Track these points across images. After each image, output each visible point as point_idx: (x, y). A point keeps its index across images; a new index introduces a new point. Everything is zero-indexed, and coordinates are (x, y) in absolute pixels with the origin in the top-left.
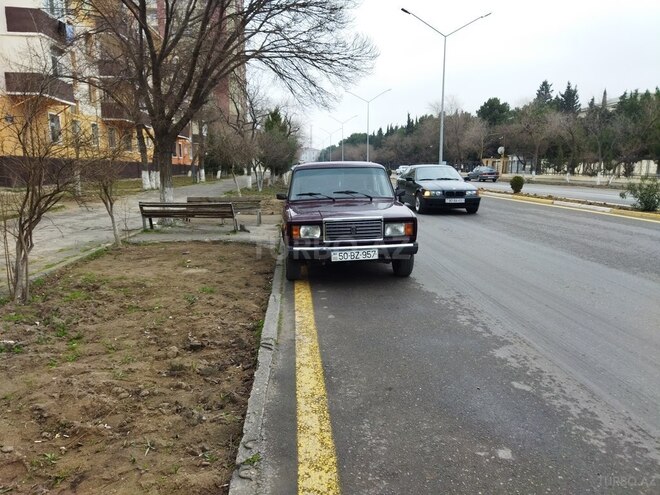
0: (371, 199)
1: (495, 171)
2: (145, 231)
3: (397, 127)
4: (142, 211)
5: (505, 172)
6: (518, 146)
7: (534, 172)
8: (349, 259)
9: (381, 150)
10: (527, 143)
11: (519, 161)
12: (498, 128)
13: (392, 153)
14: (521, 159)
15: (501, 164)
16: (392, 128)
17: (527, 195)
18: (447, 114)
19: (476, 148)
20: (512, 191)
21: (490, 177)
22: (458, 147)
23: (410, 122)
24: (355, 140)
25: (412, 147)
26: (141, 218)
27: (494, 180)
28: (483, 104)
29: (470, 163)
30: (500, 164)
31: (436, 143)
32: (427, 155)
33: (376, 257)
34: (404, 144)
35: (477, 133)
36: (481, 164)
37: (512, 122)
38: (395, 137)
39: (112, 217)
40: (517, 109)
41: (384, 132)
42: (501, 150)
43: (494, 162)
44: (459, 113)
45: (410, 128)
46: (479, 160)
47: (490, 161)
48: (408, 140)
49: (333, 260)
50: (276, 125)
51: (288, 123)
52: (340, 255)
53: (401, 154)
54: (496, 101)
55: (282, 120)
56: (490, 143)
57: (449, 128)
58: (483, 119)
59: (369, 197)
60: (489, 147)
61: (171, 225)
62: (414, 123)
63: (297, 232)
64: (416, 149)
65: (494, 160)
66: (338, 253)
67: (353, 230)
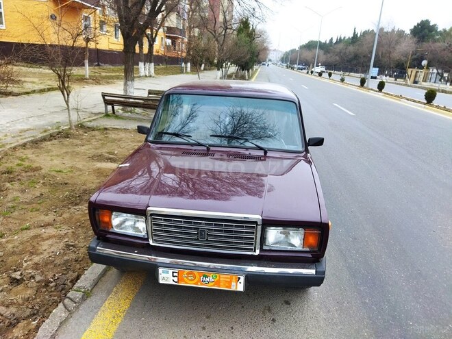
3: (344, 38)
4: (105, 100)
5: (425, 81)
6: (438, 61)
7: (448, 84)
9: (329, 55)
10: (447, 59)
11: (438, 73)
12: (425, 45)
13: (337, 58)
14: (440, 71)
16: (340, 38)
17: (438, 107)
18: (386, 30)
19: (403, 59)
20: (426, 102)
22: (390, 58)
23: (355, 35)
24: (310, 46)
25: (353, 54)
28: (416, 24)
30: (422, 74)
32: (364, 61)
34: (347, 51)
35: (407, 47)
37: (438, 40)
38: (341, 46)
39: (68, 105)
40: (445, 31)
41: (334, 41)
42: (424, 63)
43: (417, 72)
44: (396, 30)
45: (355, 39)
46: (405, 69)
47: (414, 71)
48: (351, 48)
49: (161, 281)
50: (245, 32)
51: (253, 30)
52: (175, 274)
53: (344, 60)
54: (427, 22)
55: (251, 28)
56: (415, 57)
57: (384, 42)
58: (415, 36)
59: (261, 149)
60: (414, 60)
61: (131, 112)
62: (359, 35)
63: (106, 219)
64: (356, 57)
65: (418, 70)
66: (171, 271)
67: (201, 234)
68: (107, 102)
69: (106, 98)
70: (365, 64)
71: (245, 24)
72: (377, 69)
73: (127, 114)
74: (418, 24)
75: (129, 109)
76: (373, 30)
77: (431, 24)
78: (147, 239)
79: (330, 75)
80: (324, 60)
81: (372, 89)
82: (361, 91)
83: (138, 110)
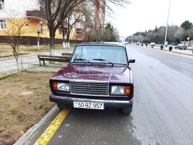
0: (113, 65)
1: (185, 46)
2: (40, 65)
3: (152, 30)
4: (39, 58)
5: (189, 46)
8: (85, 107)
9: (145, 37)
12: (188, 30)
13: (149, 38)
15: (188, 44)
16: (150, 30)
18: (170, 26)
19: (179, 37)
21: (183, 48)
22: (173, 37)
23: (156, 29)
24: (137, 34)
25: (156, 36)
26: (39, 61)
27: (185, 49)
28: (183, 23)
29: (177, 42)
31: (164, 35)
32: (161, 39)
33: (102, 108)
34: (153, 35)
35: (180, 32)
36: (180, 43)
38: (150, 33)
39: (17, 61)
41: (147, 32)
42: (188, 38)
43: (185, 43)
44: (174, 25)
45: (156, 30)
46: (180, 42)
47: (184, 42)
48: (155, 34)
49: (74, 107)
50: (109, 28)
51: (112, 28)
52: (79, 104)
53: (152, 39)
54: (188, 21)
55: (111, 27)
56: (184, 36)
57: (170, 30)
58: (183, 27)
59: (111, 63)
60: (184, 37)
61: (53, 63)
62: (158, 29)
63: (56, 86)
64: (157, 37)
65: (185, 42)
66: (78, 103)
67: (88, 89)
68: (40, 59)
69: (40, 57)
70: (161, 40)
71: (109, 25)
72: (167, 42)
73: (51, 65)
74: (184, 23)
75: (52, 62)
76: (164, 26)
77: (190, 22)
78: (70, 92)
79: (147, 45)
80: (143, 39)
81: (166, 50)
82: (161, 51)
83: (57, 62)
